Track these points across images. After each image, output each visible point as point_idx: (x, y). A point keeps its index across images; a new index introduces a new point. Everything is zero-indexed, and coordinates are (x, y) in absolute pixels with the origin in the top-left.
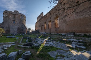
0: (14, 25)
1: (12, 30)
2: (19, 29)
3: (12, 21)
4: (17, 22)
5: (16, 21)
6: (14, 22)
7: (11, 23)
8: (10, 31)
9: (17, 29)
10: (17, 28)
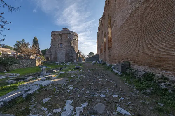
0: (61, 49)
1: (59, 58)
2: (67, 55)
3: (59, 44)
4: (65, 44)
5: (63, 44)
6: (61, 46)
7: (58, 47)
8: (57, 58)
9: (64, 56)
10: (65, 53)
